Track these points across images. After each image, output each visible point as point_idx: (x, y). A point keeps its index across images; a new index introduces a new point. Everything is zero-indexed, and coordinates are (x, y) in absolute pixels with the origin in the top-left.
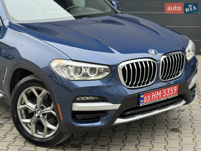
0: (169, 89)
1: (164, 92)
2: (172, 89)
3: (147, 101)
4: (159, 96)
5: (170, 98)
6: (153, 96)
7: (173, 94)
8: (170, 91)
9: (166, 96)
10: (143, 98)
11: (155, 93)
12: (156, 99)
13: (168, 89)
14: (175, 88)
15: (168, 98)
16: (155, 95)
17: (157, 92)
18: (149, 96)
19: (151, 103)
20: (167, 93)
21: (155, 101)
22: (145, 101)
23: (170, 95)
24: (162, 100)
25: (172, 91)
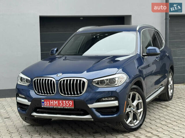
0: (65, 102)
1: (60, 103)
2: (67, 102)
3: (47, 105)
4: (56, 104)
5: (66, 108)
6: (51, 103)
7: (69, 106)
8: (65, 103)
9: (62, 106)
10: (43, 102)
11: (53, 101)
12: (54, 105)
13: (63, 101)
14: (71, 102)
15: (64, 108)
16: (53, 103)
17: (54, 101)
18: (48, 102)
19: (50, 107)
20: (63, 104)
21: (53, 107)
22: (46, 104)
23: (66, 106)
24: (59, 107)
25: (68, 103)
